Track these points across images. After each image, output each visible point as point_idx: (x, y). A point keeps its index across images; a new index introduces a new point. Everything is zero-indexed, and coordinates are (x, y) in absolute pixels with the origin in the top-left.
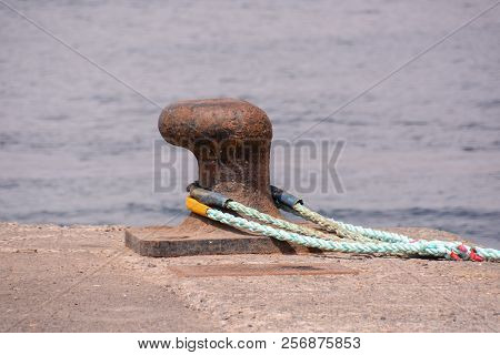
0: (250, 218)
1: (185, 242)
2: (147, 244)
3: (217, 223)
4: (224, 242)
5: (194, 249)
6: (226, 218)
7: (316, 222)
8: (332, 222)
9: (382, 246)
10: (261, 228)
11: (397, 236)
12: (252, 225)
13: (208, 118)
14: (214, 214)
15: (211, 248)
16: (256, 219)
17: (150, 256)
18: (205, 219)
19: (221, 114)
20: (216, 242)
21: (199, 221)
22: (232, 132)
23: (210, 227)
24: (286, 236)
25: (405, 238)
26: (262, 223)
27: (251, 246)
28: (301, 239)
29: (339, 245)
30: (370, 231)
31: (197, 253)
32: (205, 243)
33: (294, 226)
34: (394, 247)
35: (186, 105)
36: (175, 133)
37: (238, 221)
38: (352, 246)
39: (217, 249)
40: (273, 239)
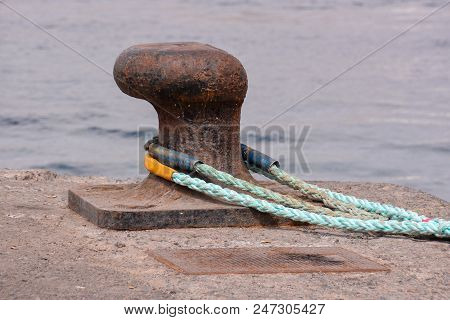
0: (224, 185)
1: (153, 213)
2: (107, 214)
3: (185, 189)
4: (197, 213)
5: (162, 221)
6: (195, 183)
7: (297, 188)
8: (318, 191)
9: (388, 226)
10: (239, 197)
11: (404, 213)
12: (227, 193)
13: (174, 69)
14: (180, 178)
15: (181, 220)
16: (231, 186)
17: (111, 228)
18: (169, 183)
19: (191, 63)
20: (188, 213)
21: (161, 186)
22: (204, 84)
23: (176, 193)
24: (270, 207)
25: (414, 215)
26: (239, 190)
27: (228, 218)
28: (288, 212)
29: (334, 220)
30: (366, 203)
31: (166, 226)
32: (174, 214)
33: (277, 196)
34: (404, 226)
35: (150, 53)
36: (133, 80)
37: (211, 188)
38: (352, 222)
39: (189, 222)
40: (253, 210)
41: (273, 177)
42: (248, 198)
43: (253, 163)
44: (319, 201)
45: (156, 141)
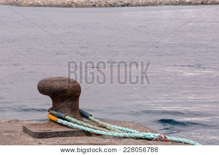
0: (74, 123)
1: (51, 133)
2: (36, 133)
3: (61, 124)
4: (65, 132)
5: (54, 135)
6: (65, 122)
7: (98, 123)
8: (105, 124)
9: (127, 135)
10: (79, 126)
11: (132, 131)
12: (75, 125)
13: (57, 85)
14: (60, 121)
15: (60, 134)
16: (76, 123)
17: (37, 138)
18: (56, 122)
19: (63, 84)
20: (62, 132)
21: (54, 123)
22: (67, 90)
23: (58, 126)
24: (89, 130)
25: (136, 131)
26: (79, 124)
27: (75, 134)
28: (95, 131)
29: (110, 133)
30: (120, 128)
31: (55, 137)
32: (58, 133)
33: (91, 126)
34: (132, 135)
35: (49, 81)
36: (44, 89)
37: (70, 124)
38: (116, 134)
39: (63, 135)
40: (84, 131)
41: (90, 119)
42: (82, 127)
43: (83, 115)
44: (105, 127)
45: (51, 109)
